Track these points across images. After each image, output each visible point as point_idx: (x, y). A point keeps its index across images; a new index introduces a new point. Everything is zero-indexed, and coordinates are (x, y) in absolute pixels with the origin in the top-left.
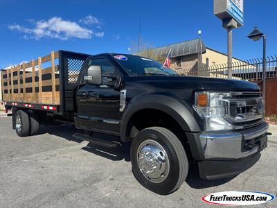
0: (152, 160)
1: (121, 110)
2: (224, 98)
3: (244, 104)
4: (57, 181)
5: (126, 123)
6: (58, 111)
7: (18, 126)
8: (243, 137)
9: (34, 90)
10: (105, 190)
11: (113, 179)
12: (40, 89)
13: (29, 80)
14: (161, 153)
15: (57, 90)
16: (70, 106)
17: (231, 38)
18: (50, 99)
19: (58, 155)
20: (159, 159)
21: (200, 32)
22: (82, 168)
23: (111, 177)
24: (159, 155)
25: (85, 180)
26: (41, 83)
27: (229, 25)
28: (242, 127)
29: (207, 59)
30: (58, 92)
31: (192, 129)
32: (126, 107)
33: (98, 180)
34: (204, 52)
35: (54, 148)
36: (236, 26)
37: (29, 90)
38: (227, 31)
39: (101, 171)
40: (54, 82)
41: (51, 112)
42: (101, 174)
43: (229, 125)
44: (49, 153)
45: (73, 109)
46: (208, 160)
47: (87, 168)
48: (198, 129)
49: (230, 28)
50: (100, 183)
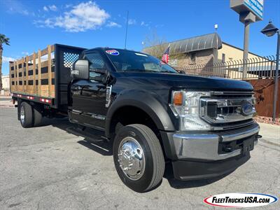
0: (129, 157)
1: (107, 106)
2: (201, 97)
3: (226, 104)
4: (41, 172)
5: (109, 119)
6: (53, 104)
7: (22, 117)
8: (221, 139)
9: (34, 82)
10: (83, 185)
11: (95, 174)
12: (40, 82)
13: (31, 73)
14: (138, 151)
15: (52, 84)
16: (64, 100)
17: (248, 33)
18: (47, 93)
19: (52, 147)
20: (136, 156)
21: (216, 26)
22: (71, 161)
23: (95, 171)
24: (136, 153)
25: (68, 173)
26: (40, 77)
27: (246, 19)
28: (221, 129)
29: (224, 55)
30: (54, 86)
31: (166, 128)
32: (111, 103)
33: (80, 174)
34: (220, 48)
35: (51, 140)
36: (254, 20)
37: (31, 83)
38: (244, 25)
39: (87, 165)
40: (50, 75)
41: (48, 105)
42: (86, 168)
43: (207, 125)
44: (45, 145)
45: (67, 103)
46: (182, 160)
47: (75, 162)
48: (172, 128)
49: (247, 22)
50: (82, 177)
